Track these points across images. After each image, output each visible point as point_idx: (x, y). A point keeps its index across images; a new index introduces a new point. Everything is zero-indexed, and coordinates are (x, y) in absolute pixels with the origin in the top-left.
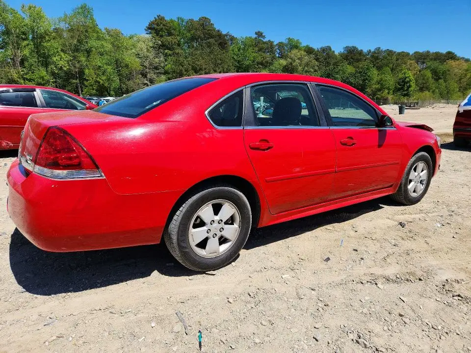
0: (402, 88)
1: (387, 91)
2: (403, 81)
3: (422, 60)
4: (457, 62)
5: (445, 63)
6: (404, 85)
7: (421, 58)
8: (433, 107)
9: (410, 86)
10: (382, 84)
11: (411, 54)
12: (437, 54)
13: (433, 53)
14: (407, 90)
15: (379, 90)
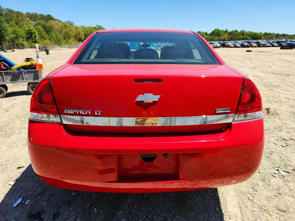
0: (30, 37)
1: (22, 39)
2: (30, 32)
3: (34, 19)
4: (55, 22)
5: (48, 22)
6: (31, 35)
7: (33, 17)
8: (55, 49)
9: (35, 36)
10: (16, 34)
11: (24, 14)
12: (41, 15)
13: (39, 15)
14: (35, 38)
15: (16, 38)
